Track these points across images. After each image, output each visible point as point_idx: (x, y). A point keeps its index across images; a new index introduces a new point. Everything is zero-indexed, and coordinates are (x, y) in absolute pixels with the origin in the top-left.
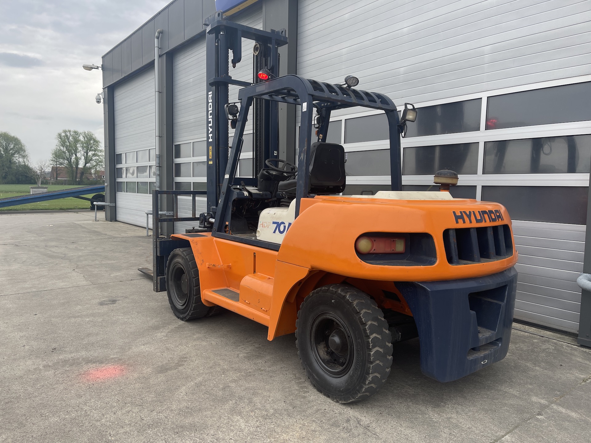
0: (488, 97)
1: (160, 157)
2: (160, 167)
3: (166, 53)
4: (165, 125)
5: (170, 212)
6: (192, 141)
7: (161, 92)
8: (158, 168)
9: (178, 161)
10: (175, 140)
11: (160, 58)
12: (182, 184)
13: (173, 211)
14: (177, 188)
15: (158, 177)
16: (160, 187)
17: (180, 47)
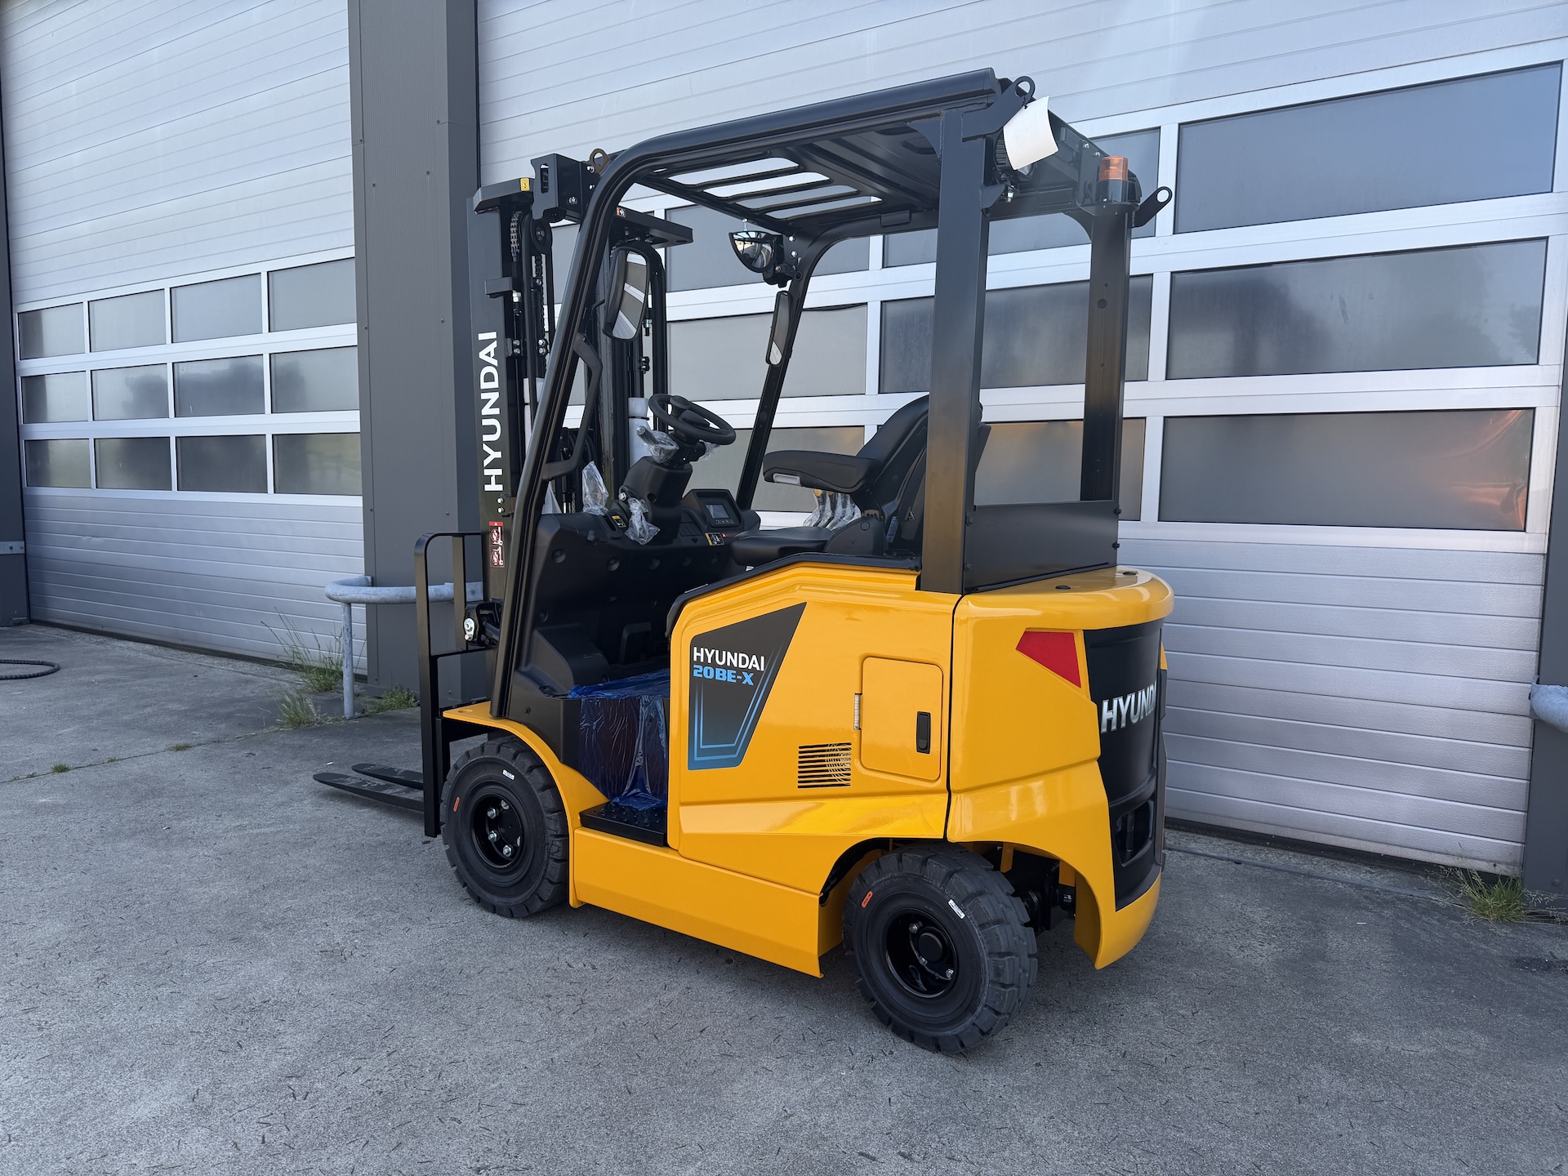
0: (1180, 125)
6: (85, 298)
9: (32, 366)
10: (19, 294)
12: (52, 447)
13: (24, 540)
14: (35, 462)
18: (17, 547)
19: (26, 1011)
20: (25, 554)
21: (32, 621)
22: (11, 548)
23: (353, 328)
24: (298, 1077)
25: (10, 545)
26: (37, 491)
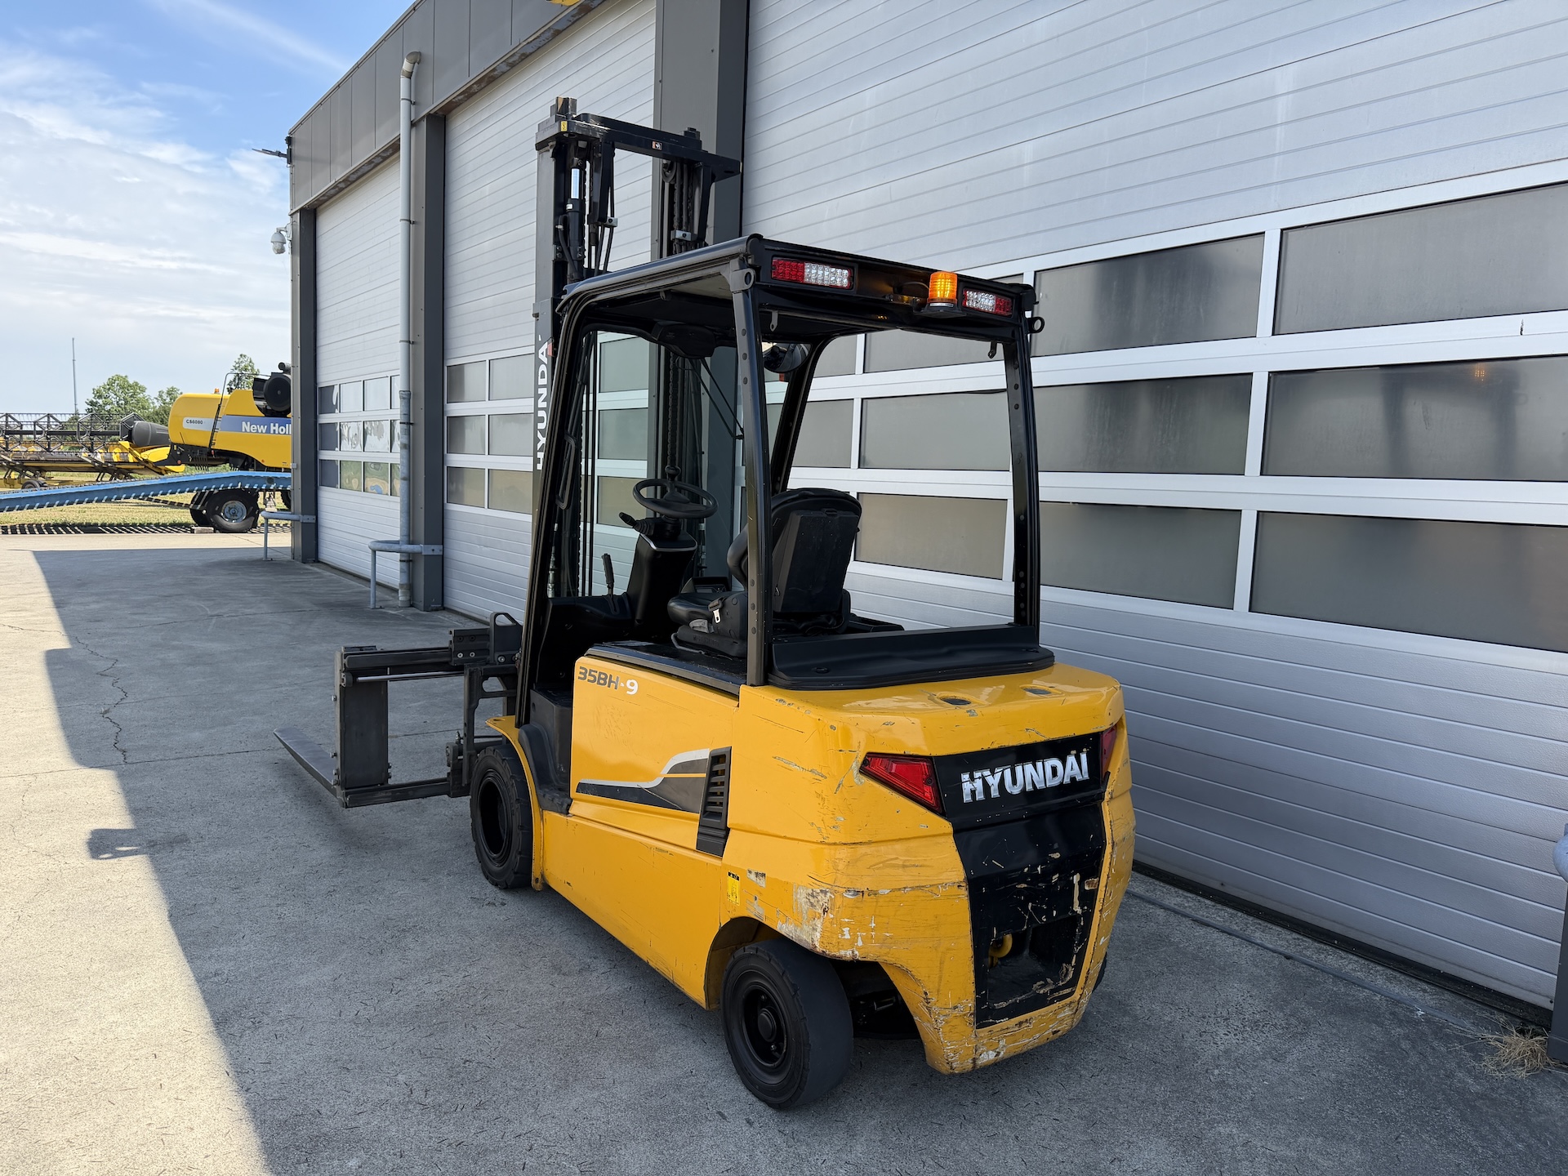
0: (1282, 230)
2: (409, 424)
3: (429, 116)
4: (423, 312)
6: (487, 357)
7: (413, 223)
8: (405, 426)
9: (454, 409)
10: (449, 352)
11: (414, 129)
12: (466, 473)
13: (443, 544)
14: (452, 484)
15: (405, 452)
16: (409, 479)
17: (461, 100)
18: (437, 549)
19: (278, 905)
20: (443, 556)
21: (444, 609)
22: (433, 550)
23: (646, 394)
24: (401, 979)
26: (453, 507)
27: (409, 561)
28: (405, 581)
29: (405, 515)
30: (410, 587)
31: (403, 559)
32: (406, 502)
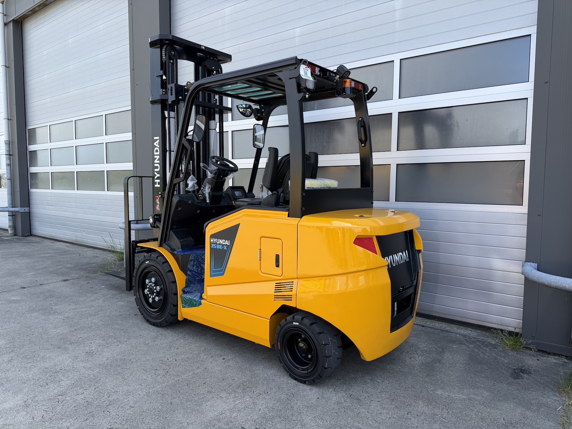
0: (401, 60)
1: (9, 143)
2: (10, 155)
3: (13, 20)
4: (15, 106)
5: (24, 208)
6: (48, 124)
7: (8, 67)
8: (8, 156)
9: (32, 148)
10: (28, 124)
11: (6, 27)
12: (39, 175)
13: (29, 207)
14: (33, 180)
15: (9, 167)
16: (11, 179)
17: (30, 14)
18: (27, 209)
20: (29, 212)
21: (31, 235)
22: (25, 210)
23: (130, 134)
25: (24, 209)
26: (33, 190)
27: (13, 216)
28: (11, 224)
29: (10, 195)
30: (14, 227)
31: (10, 215)
32: (10, 189)
